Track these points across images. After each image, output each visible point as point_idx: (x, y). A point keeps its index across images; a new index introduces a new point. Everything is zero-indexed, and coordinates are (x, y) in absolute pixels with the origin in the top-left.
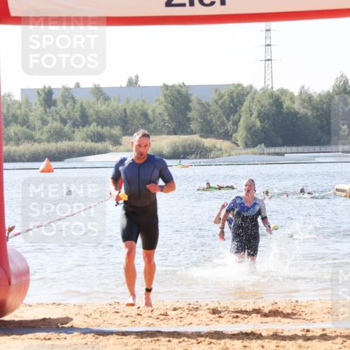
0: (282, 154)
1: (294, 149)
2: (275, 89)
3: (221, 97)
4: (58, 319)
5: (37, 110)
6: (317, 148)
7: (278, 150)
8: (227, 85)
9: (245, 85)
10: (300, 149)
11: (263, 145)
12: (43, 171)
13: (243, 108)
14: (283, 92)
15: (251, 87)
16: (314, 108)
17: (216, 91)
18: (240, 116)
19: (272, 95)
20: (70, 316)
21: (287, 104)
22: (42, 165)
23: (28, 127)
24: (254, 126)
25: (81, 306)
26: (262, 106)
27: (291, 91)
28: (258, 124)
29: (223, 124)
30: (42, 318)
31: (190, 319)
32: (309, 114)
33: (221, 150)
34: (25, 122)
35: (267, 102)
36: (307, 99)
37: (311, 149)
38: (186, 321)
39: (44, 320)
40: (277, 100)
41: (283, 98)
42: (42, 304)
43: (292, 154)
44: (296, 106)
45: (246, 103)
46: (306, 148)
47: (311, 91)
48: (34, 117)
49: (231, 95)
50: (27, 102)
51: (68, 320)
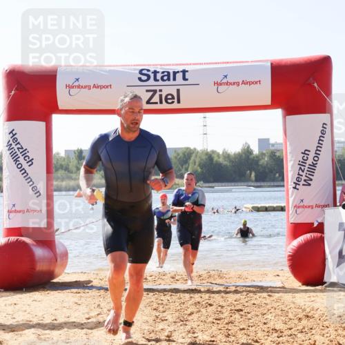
0: (213, 187)
1: (220, 184)
2: (209, 150)
3: (178, 154)
4: (84, 281)
5: (74, 162)
6: (233, 184)
7: (210, 185)
8: (182, 148)
9: (192, 148)
10: (223, 184)
11: (202, 182)
12: (76, 196)
13: (191, 161)
14: (213, 152)
15: (195, 149)
16: (231, 161)
17: (175, 151)
18: (189, 165)
19: (207, 154)
20: (91, 279)
21: (216, 158)
22: (76, 193)
23: (69, 171)
24: (197, 171)
25: (97, 274)
26: (202, 160)
27: (218, 151)
28: (199, 170)
29: (180, 170)
30: (74, 280)
31: (160, 281)
32: (228, 164)
33: (178, 184)
34: (67, 169)
35: (204, 157)
36: (227, 156)
37: (230, 184)
38: (158, 283)
39: (76, 282)
40: (210, 156)
41: (213, 155)
42: (75, 273)
43: (218, 187)
44: (221, 160)
45: (192, 158)
46: (226, 184)
47: (229, 152)
48: (72, 166)
49: (184, 154)
50: (68, 157)
51: (90, 282)
